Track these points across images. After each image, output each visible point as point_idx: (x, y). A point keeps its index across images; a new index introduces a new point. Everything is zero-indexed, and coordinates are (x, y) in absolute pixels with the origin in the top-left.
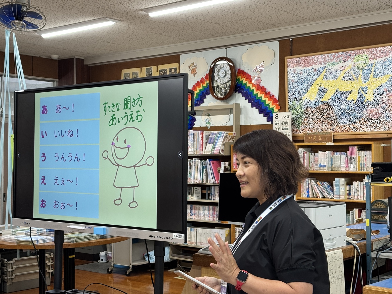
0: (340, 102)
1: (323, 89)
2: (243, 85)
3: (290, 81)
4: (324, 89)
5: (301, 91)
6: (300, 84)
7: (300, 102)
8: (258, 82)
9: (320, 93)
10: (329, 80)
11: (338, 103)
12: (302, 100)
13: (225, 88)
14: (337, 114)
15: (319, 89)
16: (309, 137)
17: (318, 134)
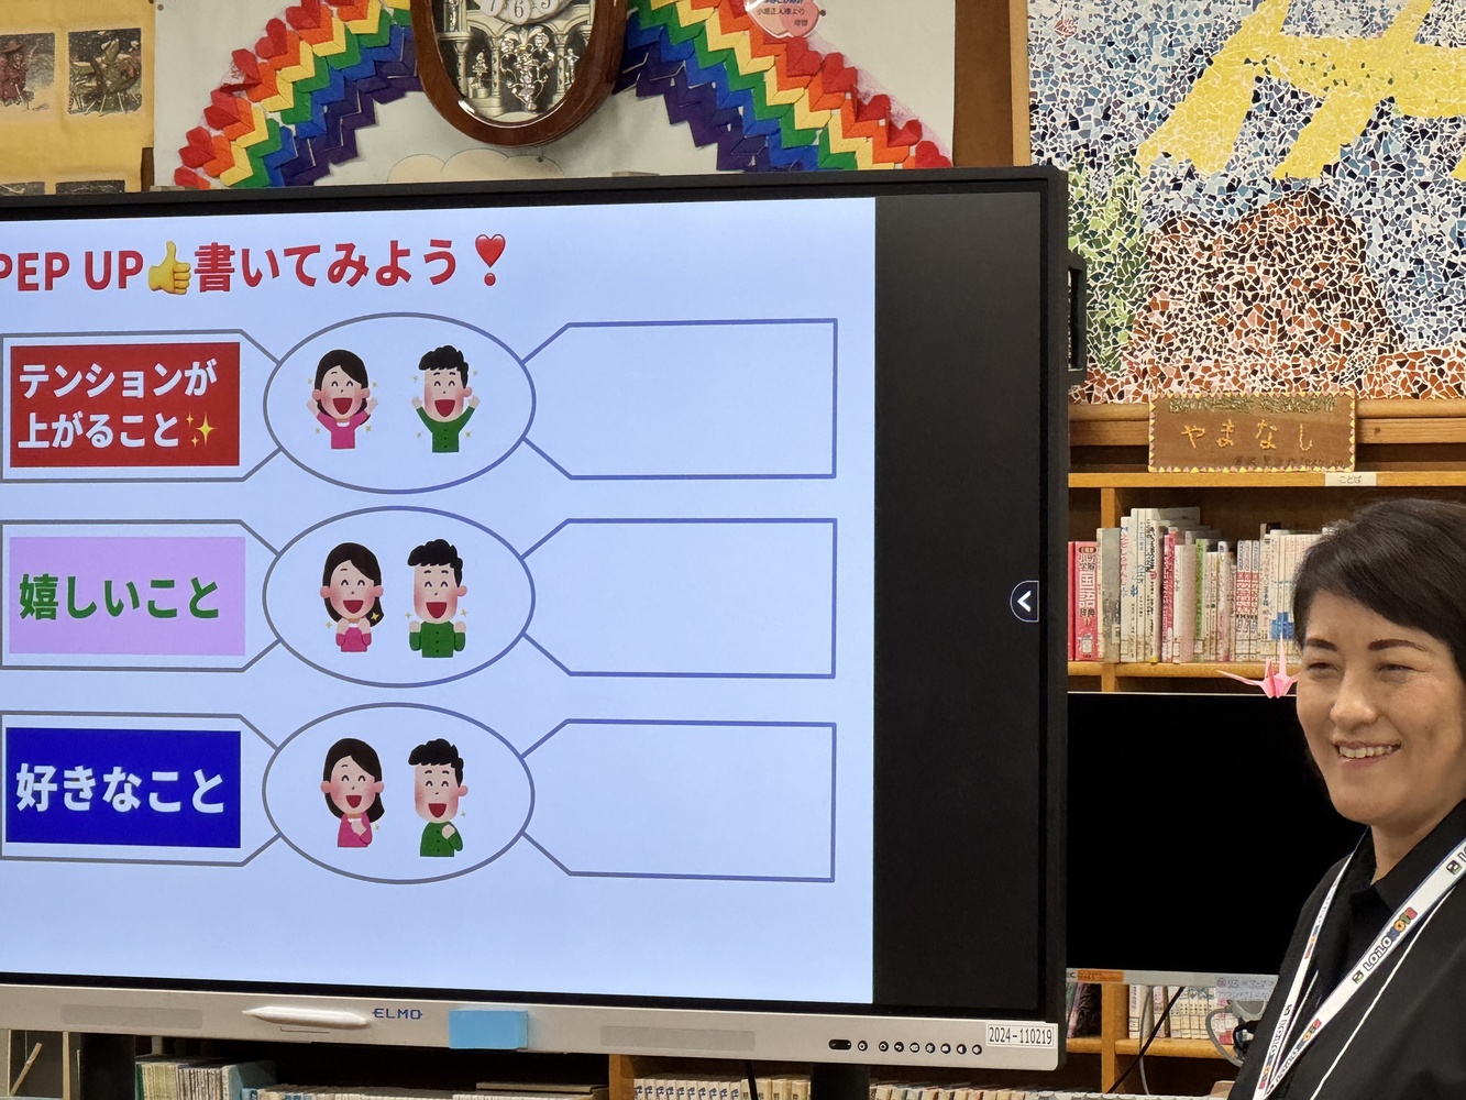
0: (1403, 187)
1: (1288, 97)
2: (675, 40)
3: (1049, 30)
4: (1294, 95)
5: (1131, 102)
6: (1117, 52)
7: (1119, 181)
8: (797, 22)
9: (1259, 123)
10: (1325, 36)
11: (1388, 194)
12: (1130, 162)
13: (540, 56)
14: (1383, 270)
15: (1256, 98)
16: (1188, 430)
17: (1254, 410)
